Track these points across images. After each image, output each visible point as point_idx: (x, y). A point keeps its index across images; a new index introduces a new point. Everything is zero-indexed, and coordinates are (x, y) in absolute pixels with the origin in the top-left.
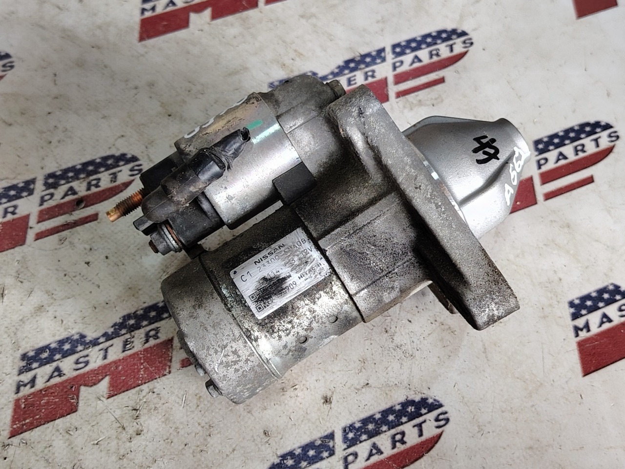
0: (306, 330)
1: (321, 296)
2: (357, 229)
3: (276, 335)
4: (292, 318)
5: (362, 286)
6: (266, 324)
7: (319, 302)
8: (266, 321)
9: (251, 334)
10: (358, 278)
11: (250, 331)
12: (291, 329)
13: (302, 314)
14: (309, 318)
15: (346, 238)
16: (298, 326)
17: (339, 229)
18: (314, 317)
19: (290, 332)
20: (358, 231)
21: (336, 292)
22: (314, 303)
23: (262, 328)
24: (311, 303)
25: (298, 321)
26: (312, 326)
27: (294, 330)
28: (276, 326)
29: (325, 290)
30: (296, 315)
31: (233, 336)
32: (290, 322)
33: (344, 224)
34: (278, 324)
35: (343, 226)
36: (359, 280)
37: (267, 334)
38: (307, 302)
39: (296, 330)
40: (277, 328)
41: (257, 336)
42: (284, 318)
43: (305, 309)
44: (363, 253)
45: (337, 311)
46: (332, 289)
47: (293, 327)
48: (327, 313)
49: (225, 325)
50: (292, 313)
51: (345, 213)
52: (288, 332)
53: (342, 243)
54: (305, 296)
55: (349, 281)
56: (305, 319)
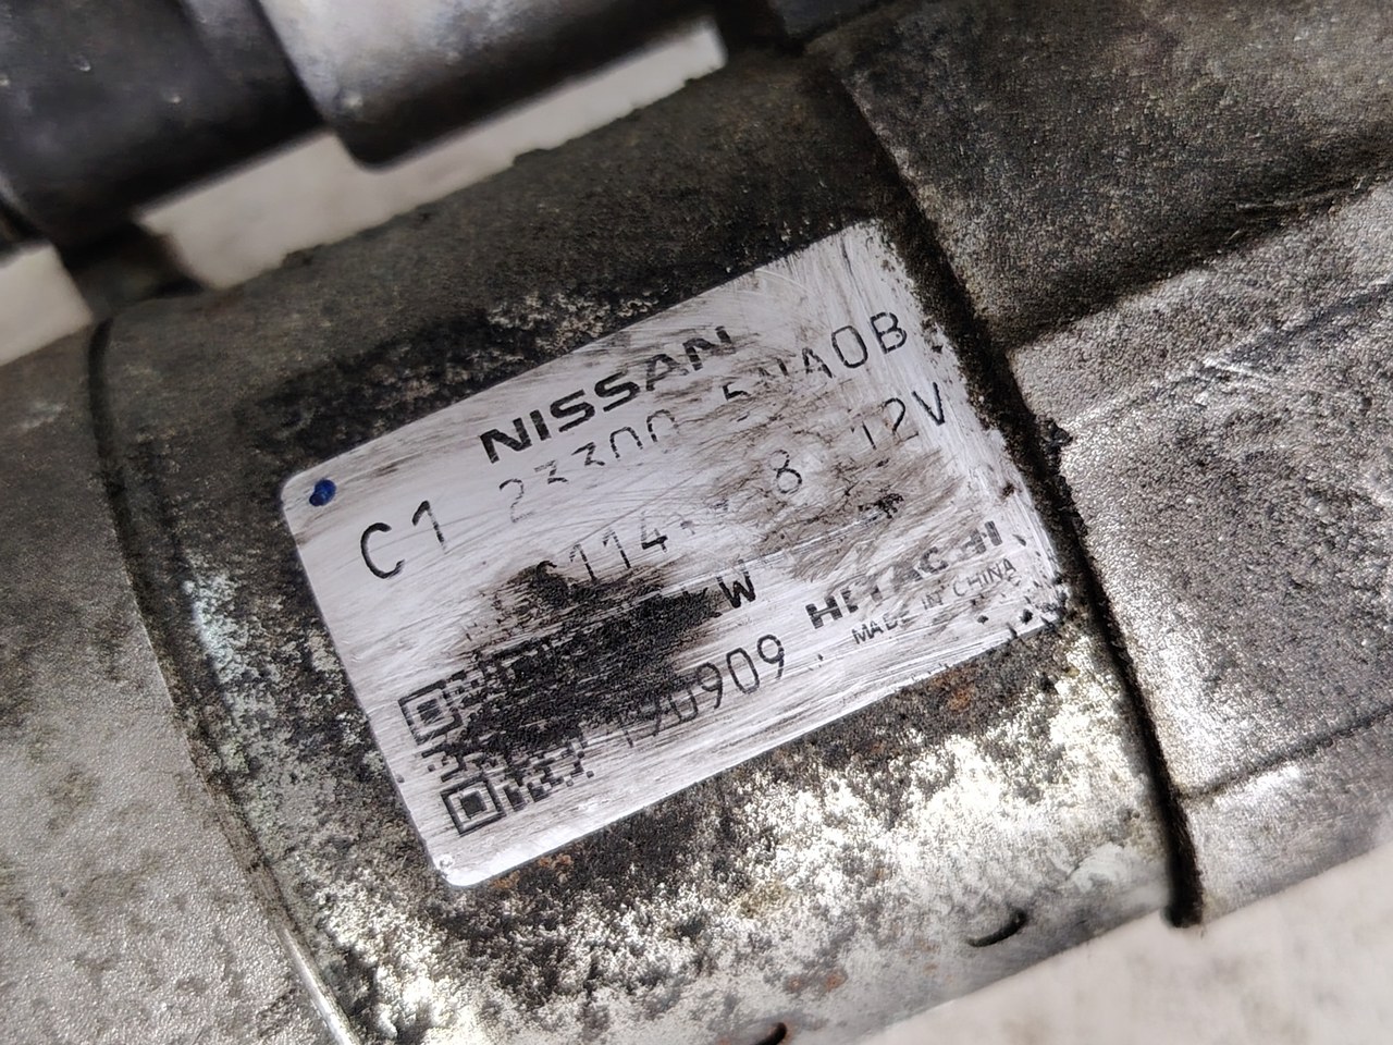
0: (794, 987)
1: (952, 773)
2: (1343, 306)
3: (568, 1007)
4: (707, 905)
5: (1277, 740)
6: (507, 926)
7: (929, 813)
8: (508, 907)
9: (373, 996)
10: (1266, 682)
11: (369, 974)
12: (689, 975)
13: (791, 882)
14: (836, 912)
15: (1238, 357)
16: (739, 957)
17: (1195, 280)
18: (873, 910)
19: (675, 997)
20: (1341, 320)
21: (1070, 755)
22: (895, 814)
23: (472, 952)
24: (874, 809)
25: (748, 925)
26: (844, 961)
27: (703, 984)
28: (578, 950)
29: (992, 734)
30: (743, 884)
31: (235, 992)
32: (691, 930)
33: (1241, 245)
34: (596, 936)
35: (1234, 262)
36: (1261, 696)
37: (499, 996)
38: (843, 800)
39: (720, 982)
40: (584, 965)
41: (424, 1011)
42: (649, 897)
43: (813, 854)
44: (1348, 498)
45: (1038, 878)
46: (1044, 731)
47: (703, 964)
48: (967, 890)
49: (180, 902)
50: (716, 867)
51: (1254, 156)
52: (660, 990)
53: (1202, 398)
54: (835, 760)
55: (1189, 696)
56: (803, 914)
